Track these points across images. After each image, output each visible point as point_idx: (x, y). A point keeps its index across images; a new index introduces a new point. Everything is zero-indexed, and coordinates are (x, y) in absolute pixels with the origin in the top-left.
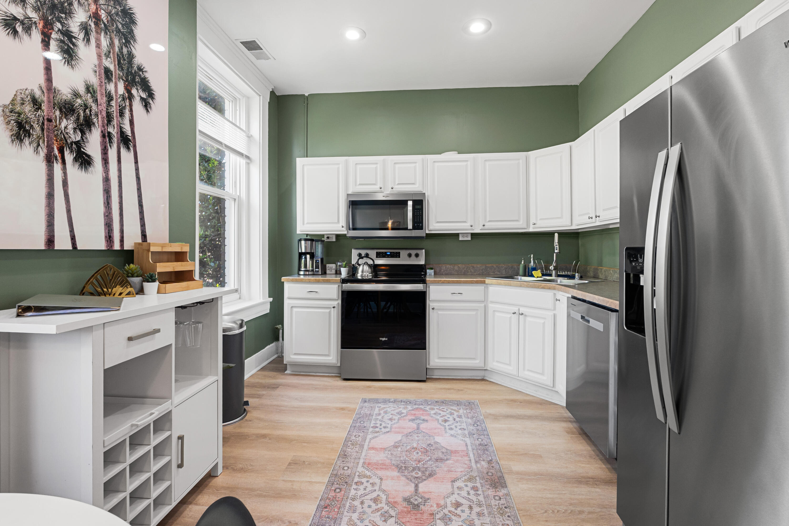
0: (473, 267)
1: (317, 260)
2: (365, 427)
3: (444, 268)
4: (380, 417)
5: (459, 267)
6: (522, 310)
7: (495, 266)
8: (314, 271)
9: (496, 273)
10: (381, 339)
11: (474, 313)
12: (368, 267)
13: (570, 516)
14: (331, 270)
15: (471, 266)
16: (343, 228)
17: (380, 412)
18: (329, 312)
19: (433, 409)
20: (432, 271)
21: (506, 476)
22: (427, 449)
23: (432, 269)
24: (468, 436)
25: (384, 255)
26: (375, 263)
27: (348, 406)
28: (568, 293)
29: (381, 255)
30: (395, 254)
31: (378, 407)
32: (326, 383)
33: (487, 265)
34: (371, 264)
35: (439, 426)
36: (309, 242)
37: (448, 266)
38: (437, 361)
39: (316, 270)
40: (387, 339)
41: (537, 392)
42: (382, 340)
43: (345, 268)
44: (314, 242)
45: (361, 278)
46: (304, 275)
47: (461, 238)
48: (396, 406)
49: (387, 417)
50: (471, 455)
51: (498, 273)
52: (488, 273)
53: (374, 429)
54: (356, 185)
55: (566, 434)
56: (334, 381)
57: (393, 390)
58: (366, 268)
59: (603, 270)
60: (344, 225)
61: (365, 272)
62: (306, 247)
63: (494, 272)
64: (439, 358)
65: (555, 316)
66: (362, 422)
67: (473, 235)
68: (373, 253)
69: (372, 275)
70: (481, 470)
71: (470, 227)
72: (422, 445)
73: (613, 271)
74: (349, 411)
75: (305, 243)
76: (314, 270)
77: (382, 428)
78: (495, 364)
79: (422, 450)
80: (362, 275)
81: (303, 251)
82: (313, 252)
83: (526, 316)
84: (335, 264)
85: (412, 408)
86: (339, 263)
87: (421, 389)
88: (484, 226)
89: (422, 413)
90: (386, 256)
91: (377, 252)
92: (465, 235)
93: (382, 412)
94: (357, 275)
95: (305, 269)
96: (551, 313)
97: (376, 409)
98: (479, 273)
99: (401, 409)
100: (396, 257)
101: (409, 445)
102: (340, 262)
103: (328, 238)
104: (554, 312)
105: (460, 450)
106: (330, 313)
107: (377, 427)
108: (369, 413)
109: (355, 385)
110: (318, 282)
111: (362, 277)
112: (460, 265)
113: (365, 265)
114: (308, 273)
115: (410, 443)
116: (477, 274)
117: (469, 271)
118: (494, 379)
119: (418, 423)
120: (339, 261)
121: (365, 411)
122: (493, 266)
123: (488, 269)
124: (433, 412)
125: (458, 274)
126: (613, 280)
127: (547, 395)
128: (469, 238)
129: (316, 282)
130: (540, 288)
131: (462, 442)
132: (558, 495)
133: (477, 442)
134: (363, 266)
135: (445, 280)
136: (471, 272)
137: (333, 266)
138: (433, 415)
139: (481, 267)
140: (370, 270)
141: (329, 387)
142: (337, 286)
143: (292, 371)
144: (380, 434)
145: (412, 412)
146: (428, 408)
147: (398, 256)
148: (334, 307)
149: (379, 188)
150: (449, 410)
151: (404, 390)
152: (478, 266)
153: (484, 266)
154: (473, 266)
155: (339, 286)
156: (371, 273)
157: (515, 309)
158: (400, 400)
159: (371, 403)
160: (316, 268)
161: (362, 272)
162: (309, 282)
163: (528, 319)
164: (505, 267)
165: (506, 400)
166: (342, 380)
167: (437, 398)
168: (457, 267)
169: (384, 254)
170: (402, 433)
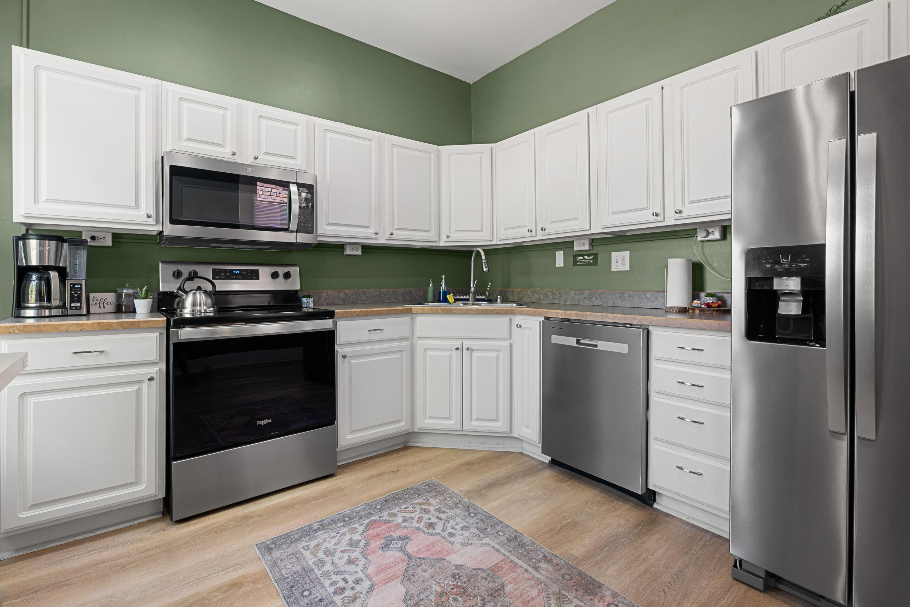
0: (365, 293)
1: (74, 285)
2: (321, 600)
3: (325, 295)
4: (328, 567)
5: (345, 293)
6: (467, 343)
7: (391, 292)
8: (67, 308)
9: (392, 300)
10: (258, 423)
11: (398, 356)
12: (205, 296)
13: (683, 582)
14: (101, 305)
15: (362, 291)
16: (150, 220)
17: (316, 556)
18: (136, 390)
19: (394, 515)
20: (311, 299)
21: (582, 569)
22: (459, 584)
23: (309, 297)
24: (483, 536)
25: (228, 274)
26: (217, 290)
27: (242, 572)
28: (539, 315)
29: (223, 274)
30: (249, 273)
31: (303, 548)
32: (140, 545)
33: (382, 290)
34: (210, 291)
35: (433, 538)
36: (53, 243)
37: (330, 292)
38: (349, 437)
39: (72, 305)
40: (270, 421)
41: (483, 444)
42: (261, 425)
43: (146, 298)
44: (65, 245)
45: (191, 316)
46: (38, 317)
47: (348, 251)
48: (335, 534)
49: (341, 560)
50: (519, 562)
51: (395, 301)
52: (383, 300)
53: (343, 596)
54: (179, 139)
55: (560, 484)
56: (155, 532)
57: (296, 506)
58: (201, 297)
59: (515, 292)
60: (152, 212)
61: (200, 305)
62: (41, 254)
63: (389, 299)
64: (353, 432)
65: (511, 345)
66: (306, 593)
67: (366, 248)
68: (207, 271)
69: (215, 310)
70: (552, 576)
71: (374, 236)
72: (446, 582)
73: (531, 292)
74: (254, 583)
75: (41, 245)
76: (68, 305)
77: (353, 585)
78: (427, 421)
79: (455, 590)
80: (193, 311)
81: (34, 261)
82: (61, 265)
83: (472, 350)
84: (115, 291)
85: (363, 526)
86: (125, 291)
87: (341, 489)
88: (392, 234)
89: (388, 528)
90: (233, 277)
91: (213, 270)
92: (354, 247)
93: (321, 555)
94: (181, 311)
95: (38, 305)
96: (507, 343)
97: (306, 556)
98: (371, 301)
99: (348, 536)
100: (252, 279)
101: (428, 592)
102: (127, 288)
103: (93, 238)
104: (510, 341)
105: (498, 561)
106: (138, 392)
107: (343, 589)
108: (300, 567)
109: (214, 524)
110: (108, 329)
111: (193, 315)
112: (346, 291)
113: (197, 293)
114: (50, 312)
115: (426, 589)
116: (369, 303)
117: (360, 299)
118: (423, 442)
119: (401, 548)
120: (124, 287)
121: (288, 566)
122: (389, 292)
123: (383, 296)
124: (399, 519)
125: (345, 304)
126: (532, 301)
127: (498, 444)
128: (359, 253)
129: (100, 330)
130: (494, 314)
131: (486, 548)
132: (644, 562)
133: (503, 538)
134: (194, 294)
135: (360, 311)
136: (362, 299)
137: (111, 297)
138: (404, 524)
139: (374, 292)
140: (209, 301)
141: (158, 551)
142: (158, 334)
143: (17, 550)
144: (362, 598)
145: (370, 532)
146: (385, 515)
147: (254, 276)
148: (150, 379)
149: (231, 153)
150: (418, 507)
151: (315, 500)
152: (371, 292)
153: (378, 291)
154: (364, 291)
155: (160, 334)
156: (213, 307)
157: (458, 344)
158: (329, 520)
159: (285, 546)
160: (72, 301)
161: (194, 304)
162: (81, 330)
163: (475, 354)
164: (402, 292)
165: (461, 465)
166: (174, 525)
167: (381, 495)
168: (343, 293)
169: (228, 272)
170: (395, 577)
